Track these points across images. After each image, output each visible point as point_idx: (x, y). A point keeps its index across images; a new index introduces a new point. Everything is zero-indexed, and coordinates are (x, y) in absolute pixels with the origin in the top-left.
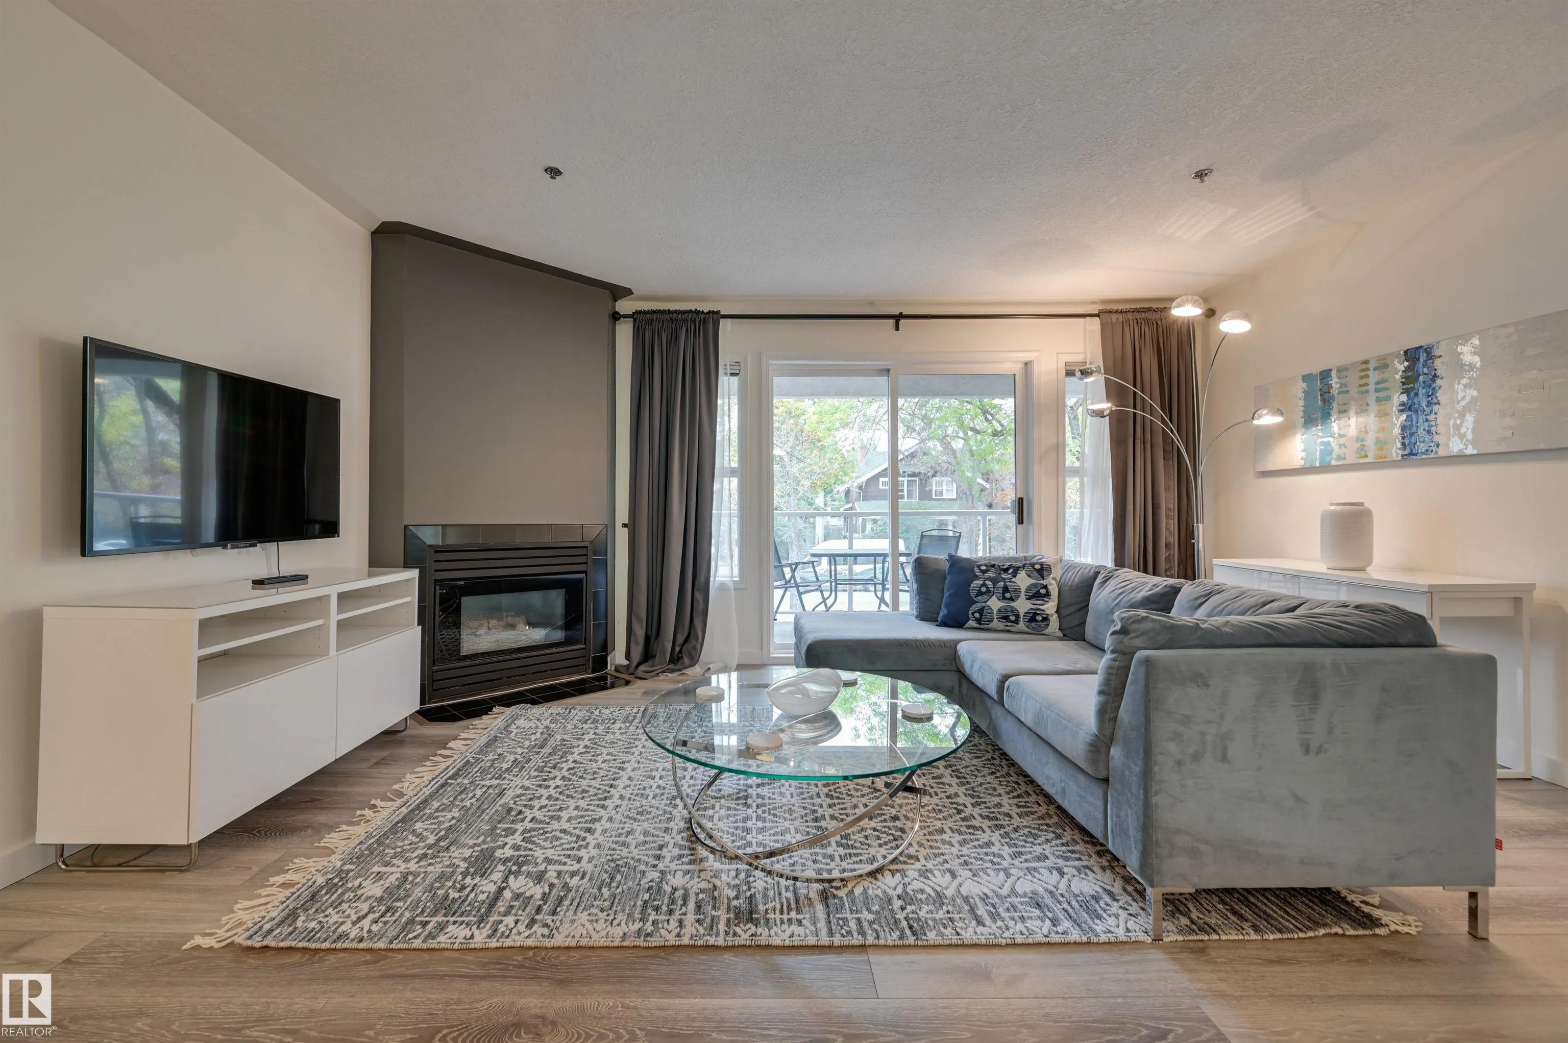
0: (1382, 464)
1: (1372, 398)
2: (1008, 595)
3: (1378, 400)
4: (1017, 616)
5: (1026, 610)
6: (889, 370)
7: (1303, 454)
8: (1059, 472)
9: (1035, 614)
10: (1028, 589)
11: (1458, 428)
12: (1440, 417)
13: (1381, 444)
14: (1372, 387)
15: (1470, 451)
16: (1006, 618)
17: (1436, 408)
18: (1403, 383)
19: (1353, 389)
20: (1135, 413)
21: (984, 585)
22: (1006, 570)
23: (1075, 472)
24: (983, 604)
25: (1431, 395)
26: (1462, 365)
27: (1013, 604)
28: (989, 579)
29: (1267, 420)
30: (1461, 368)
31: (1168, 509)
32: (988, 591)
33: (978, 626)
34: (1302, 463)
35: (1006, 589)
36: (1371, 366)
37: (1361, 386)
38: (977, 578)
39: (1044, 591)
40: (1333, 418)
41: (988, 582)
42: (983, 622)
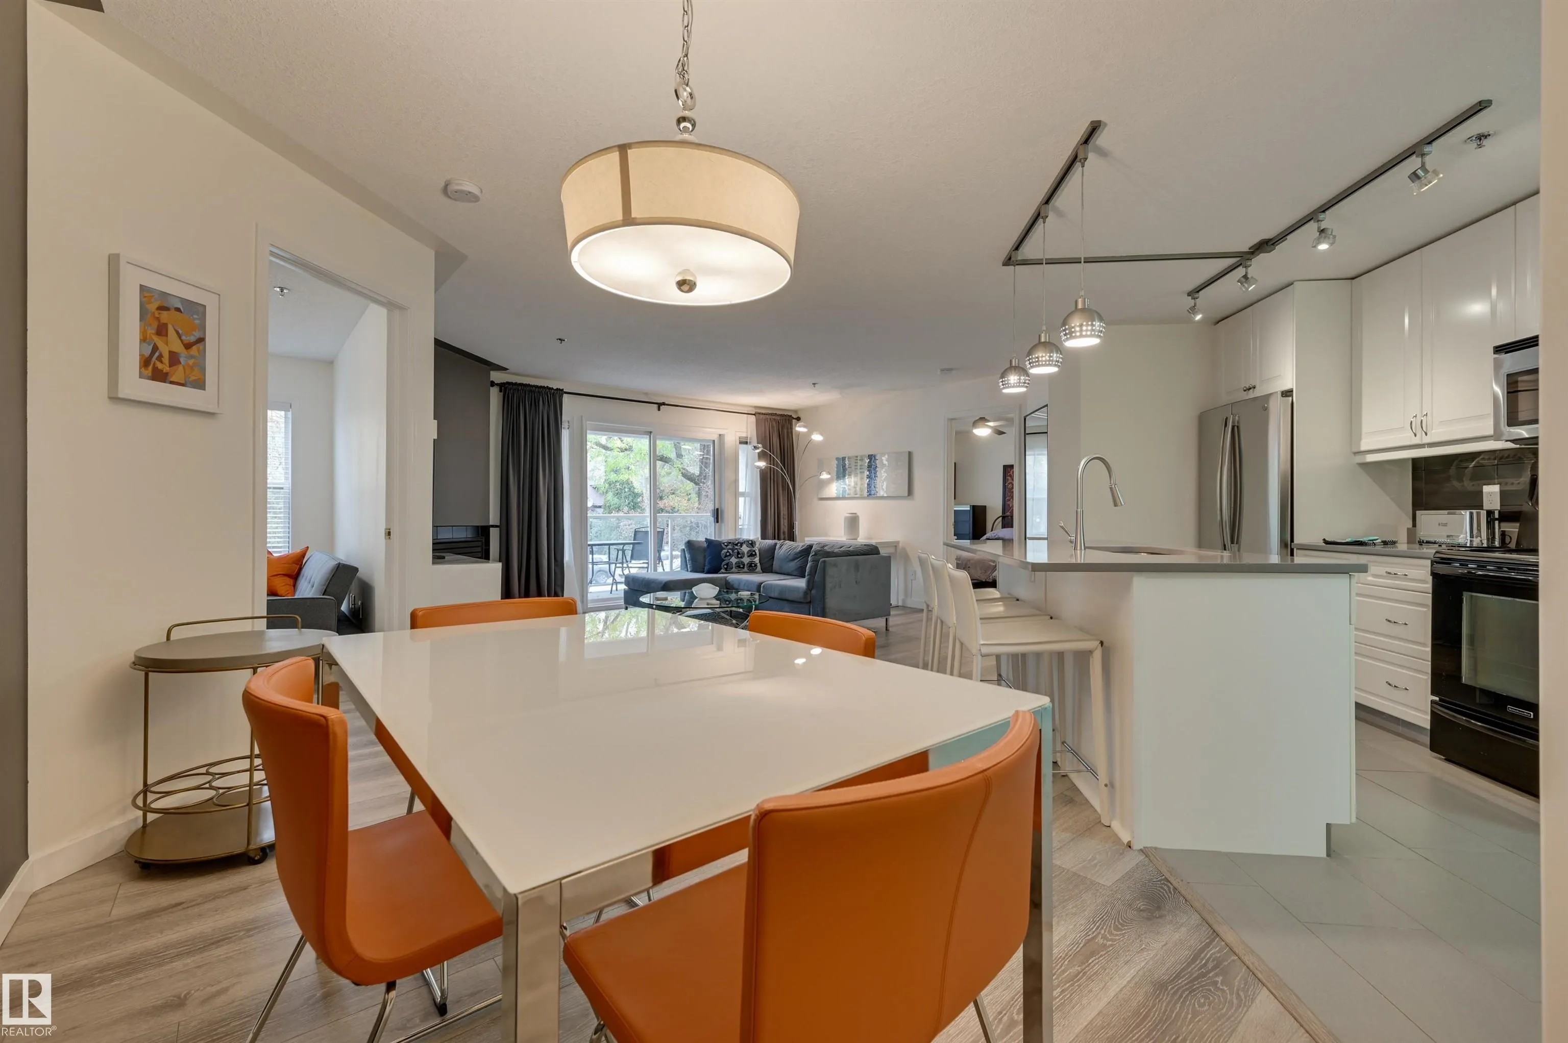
0: (861, 498)
1: (858, 471)
2: (739, 556)
3: (861, 472)
4: (744, 565)
5: (748, 562)
6: (651, 431)
7: (835, 492)
8: (737, 494)
9: (752, 564)
10: (748, 553)
11: (882, 486)
12: (878, 481)
13: (861, 490)
14: (859, 467)
15: (886, 495)
16: (739, 567)
17: (876, 478)
18: (867, 467)
19: (853, 467)
20: (770, 467)
21: (728, 552)
22: (737, 545)
23: (743, 494)
24: (728, 561)
25: (876, 473)
27: (742, 560)
28: (730, 549)
29: (826, 476)
30: (885, 464)
31: (784, 515)
32: (730, 555)
33: (725, 572)
34: (835, 495)
35: (738, 553)
36: (859, 458)
37: (855, 466)
38: (724, 549)
39: (754, 553)
40: (846, 477)
41: (729, 550)
42: (728, 569)
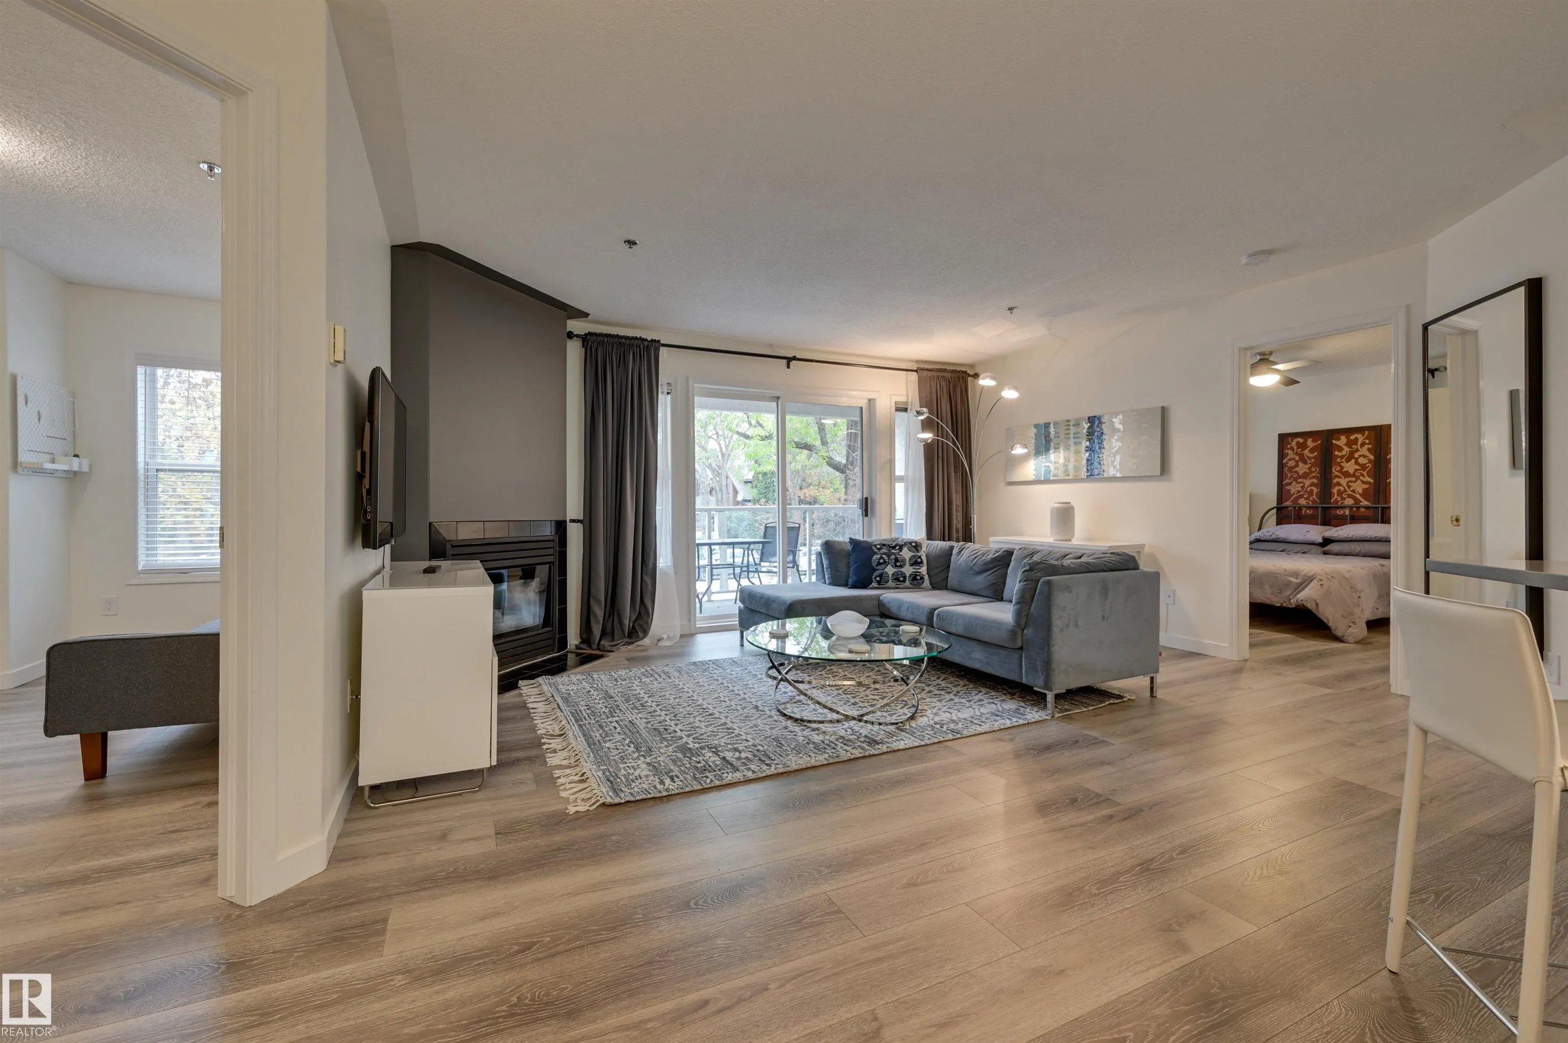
0: (1077, 480)
1: (1072, 441)
2: (898, 564)
3: (1075, 443)
4: (905, 577)
5: (910, 573)
6: (778, 398)
7: (1035, 472)
8: (892, 479)
9: (916, 575)
10: (910, 559)
11: (1113, 462)
12: (1105, 455)
13: (1076, 469)
14: (1072, 436)
15: (1118, 475)
16: (897, 579)
17: (1103, 450)
18: (1087, 435)
19: (1062, 436)
20: (938, 440)
21: (881, 558)
22: (894, 548)
23: (901, 479)
24: (882, 571)
25: (1101, 443)
26: (1115, 429)
27: (902, 570)
28: (884, 554)
29: (1019, 450)
30: (1115, 430)
31: (957, 506)
32: (885, 562)
33: (878, 586)
34: (1034, 477)
35: (897, 560)
36: (1072, 423)
37: (1066, 434)
38: (875, 553)
39: (918, 560)
40: (1052, 451)
41: (883, 556)
42: (882, 582)
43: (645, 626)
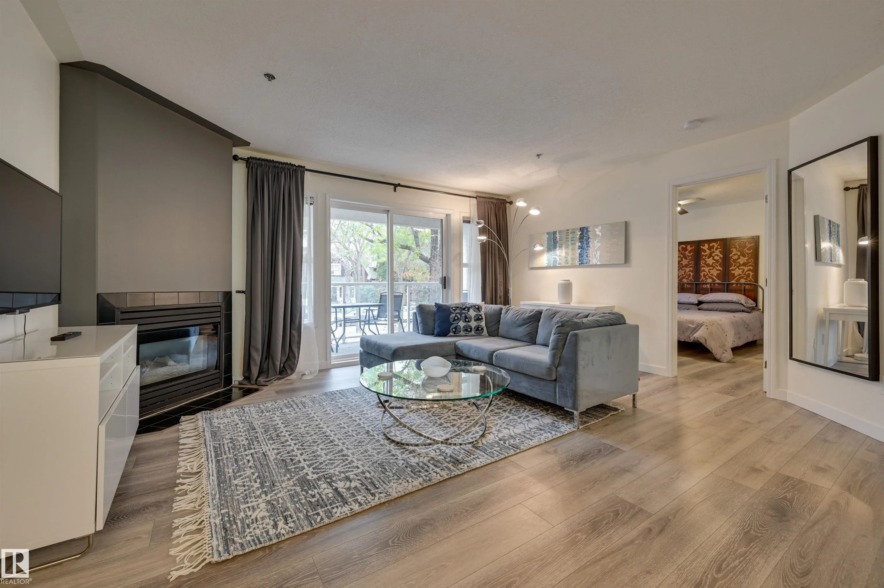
0: (573, 266)
1: (570, 243)
2: (467, 320)
3: (572, 244)
4: (471, 329)
5: (475, 326)
6: (388, 211)
7: (547, 262)
8: (461, 265)
9: (479, 327)
10: (475, 317)
11: (595, 255)
12: (590, 251)
13: (573, 259)
14: (570, 239)
15: (599, 263)
16: (466, 330)
17: (589, 248)
18: (580, 239)
19: (564, 240)
20: (489, 241)
21: (456, 316)
22: (464, 309)
23: (466, 265)
24: (457, 325)
25: (588, 244)
26: (596, 235)
27: (469, 324)
28: (458, 313)
29: (538, 248)
30: (596, 236)
31: (500, 282)
32: (458, 319)
33: (454, 335)
34: (547, 265)
35: (466, 317)
36: (570, 232)
37: (566, 238)
38: (452, 313)
39: (480, 317)
40: (557, 249)
41: (457, 315)
42: (456, 332)
43: (293, 366)
